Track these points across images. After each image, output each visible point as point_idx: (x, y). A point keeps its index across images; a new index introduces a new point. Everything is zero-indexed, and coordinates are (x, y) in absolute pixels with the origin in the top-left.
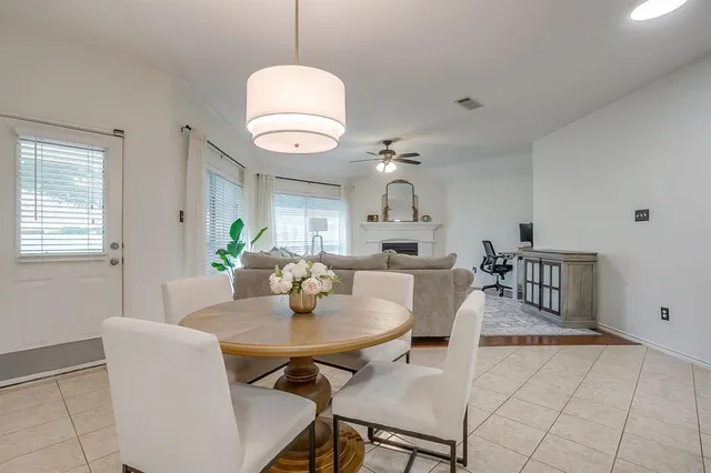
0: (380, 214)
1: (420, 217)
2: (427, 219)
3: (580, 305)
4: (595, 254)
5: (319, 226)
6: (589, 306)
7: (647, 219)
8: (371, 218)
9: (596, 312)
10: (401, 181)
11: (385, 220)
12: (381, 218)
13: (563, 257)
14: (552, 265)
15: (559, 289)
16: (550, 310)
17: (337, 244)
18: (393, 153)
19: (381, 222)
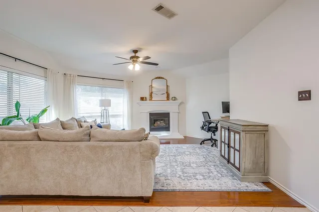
0: (148, 96)
1: (170, 98)
2: (175, 99)
3: (255, 163)
4: (267, 126)
5: (105, 104)
6: (262, 164)
7: (309, 98)
8: (142, 99)
9: (268, 169)
10: (159, 78)
11: (150, 100)
12: (148, 98)
13: (242, 128)
14: (235, 132)
15: (239, 151)
16: (234, 165)
17: (122, 113)
18: (138, 57)
19: (148, 101)
